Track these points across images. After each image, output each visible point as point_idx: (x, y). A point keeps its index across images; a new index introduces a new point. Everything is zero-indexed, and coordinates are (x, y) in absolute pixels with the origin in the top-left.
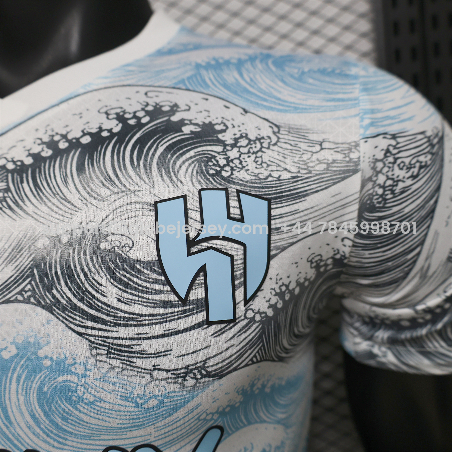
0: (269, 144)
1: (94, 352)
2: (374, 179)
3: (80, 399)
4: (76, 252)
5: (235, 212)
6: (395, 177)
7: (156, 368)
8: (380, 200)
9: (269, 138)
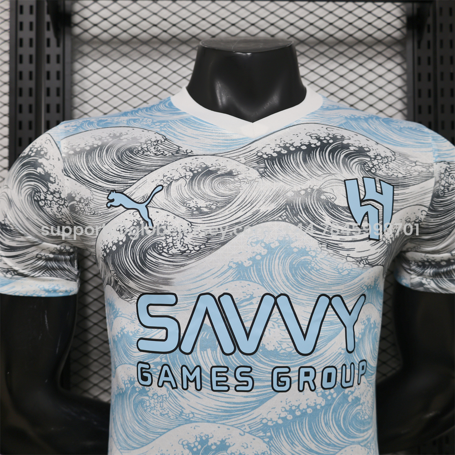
0: (391, 160)
1: (320, 245)
2: (440, 182)
3: (312, 268)
4: (309, 199)
5: (379, 189)
6: (449, 182)
7: (348, 256)
8: (442, 192)
9: (391, 157)
